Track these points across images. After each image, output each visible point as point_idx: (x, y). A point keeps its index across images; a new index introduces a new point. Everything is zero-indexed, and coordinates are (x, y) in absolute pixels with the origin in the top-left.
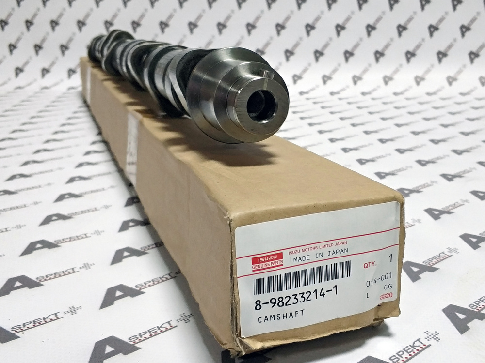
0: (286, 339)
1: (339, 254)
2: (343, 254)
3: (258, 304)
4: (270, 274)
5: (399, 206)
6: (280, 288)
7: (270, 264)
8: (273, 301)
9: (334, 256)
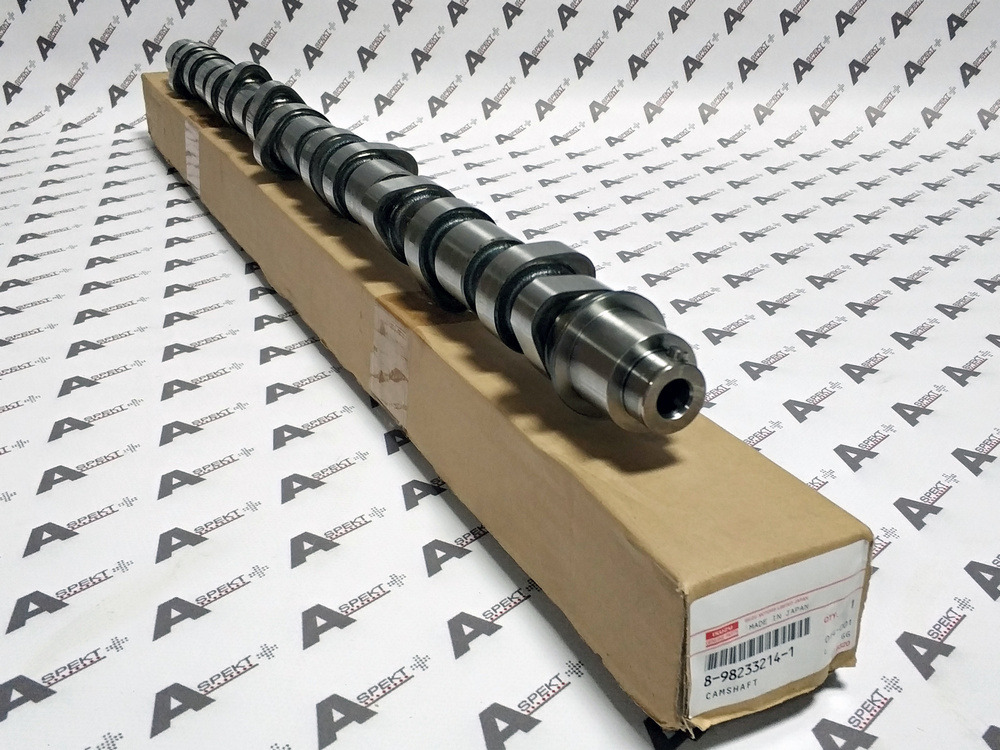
0: (734, 712)
1: (799, 612)
2: (803, 611)
3: (708, 680)
4: (724, 648)
5: (867, 546)
6: (733, 660)
7: (725, 637)
8: (725, 675)
9: (794, 614)
